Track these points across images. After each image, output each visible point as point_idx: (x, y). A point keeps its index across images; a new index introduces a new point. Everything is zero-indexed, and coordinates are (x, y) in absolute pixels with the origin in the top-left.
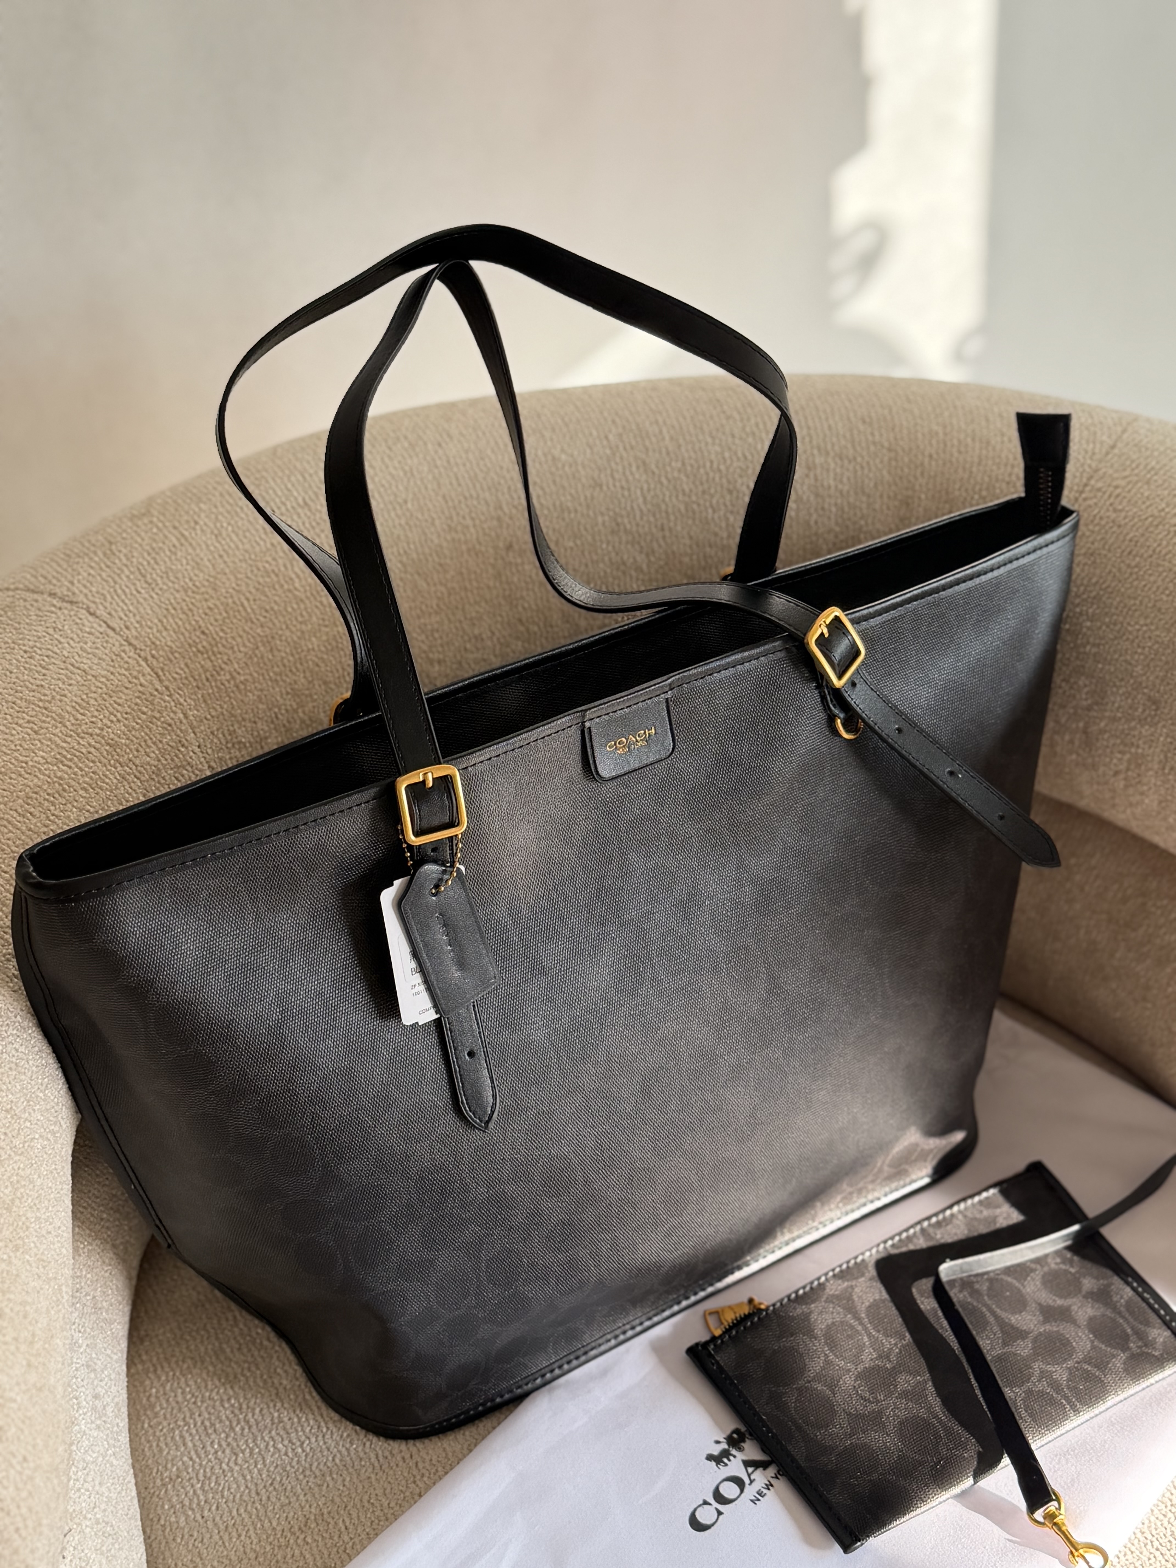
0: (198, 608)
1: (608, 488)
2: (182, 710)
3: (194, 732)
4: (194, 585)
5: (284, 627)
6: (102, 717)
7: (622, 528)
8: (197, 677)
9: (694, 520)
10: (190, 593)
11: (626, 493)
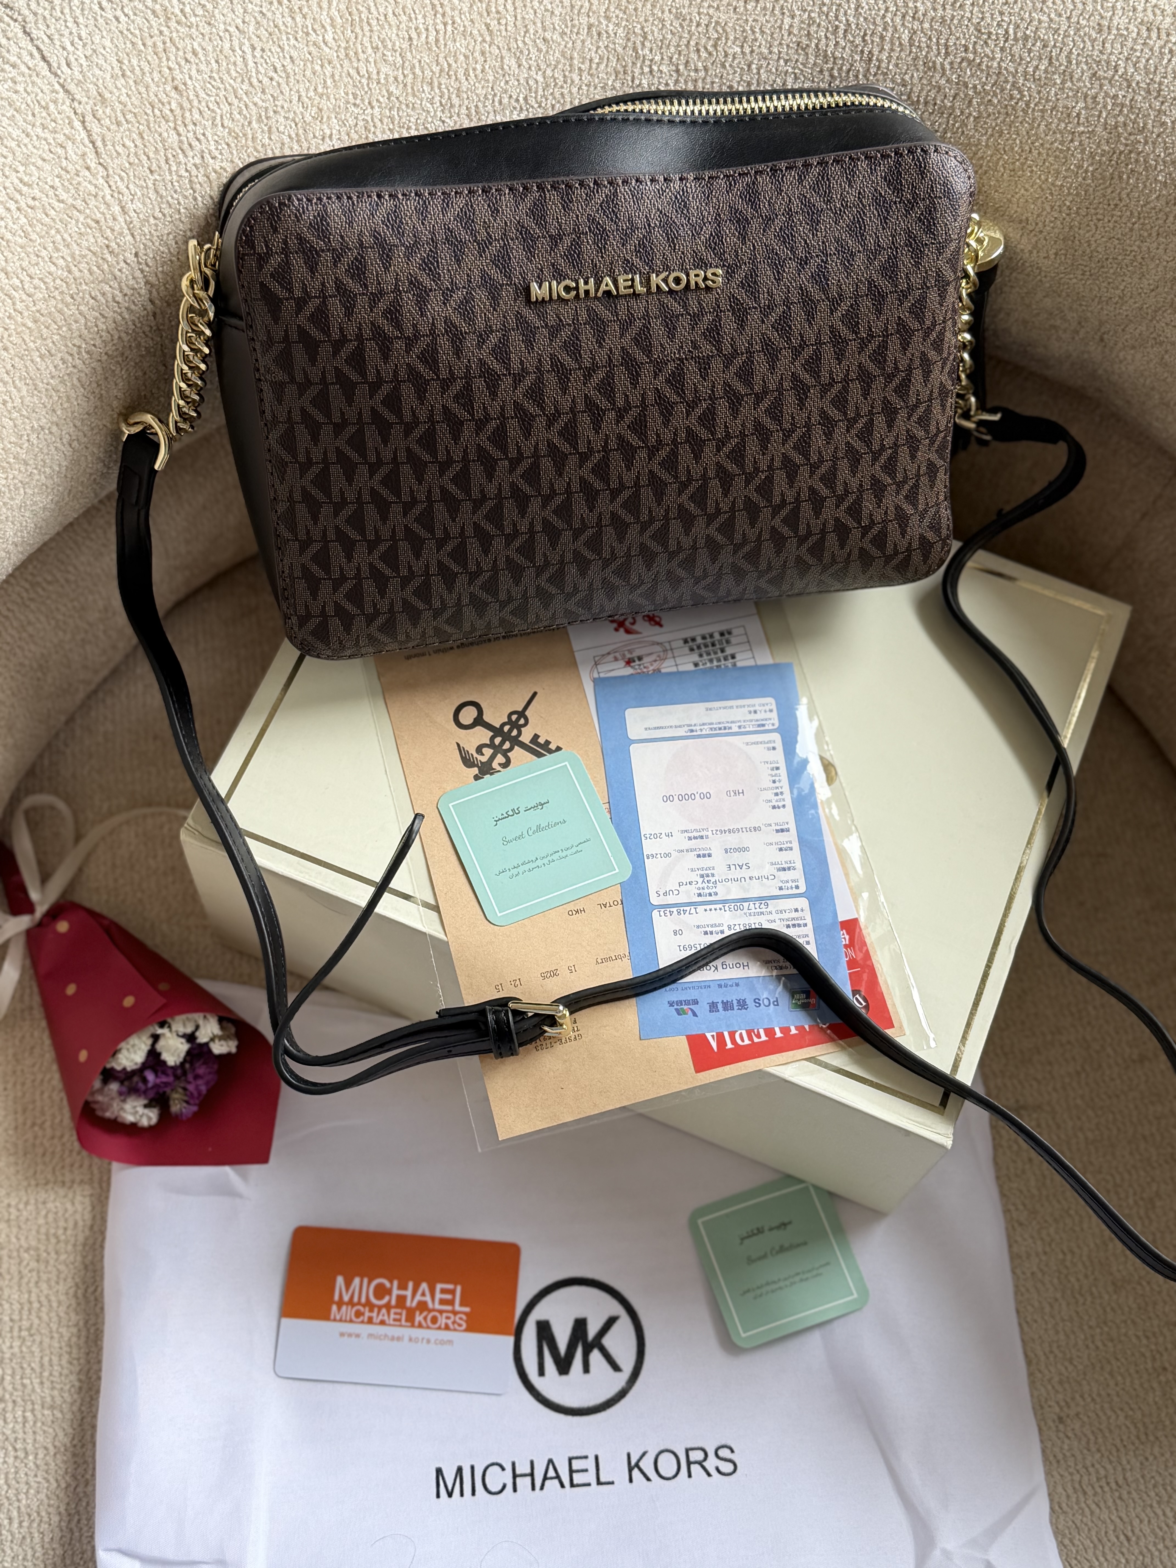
0: (178, 49)
2: (120, 201)
3: (133, 235)
5: (295, 98)
8: (151, 155)
10: (173, 24)
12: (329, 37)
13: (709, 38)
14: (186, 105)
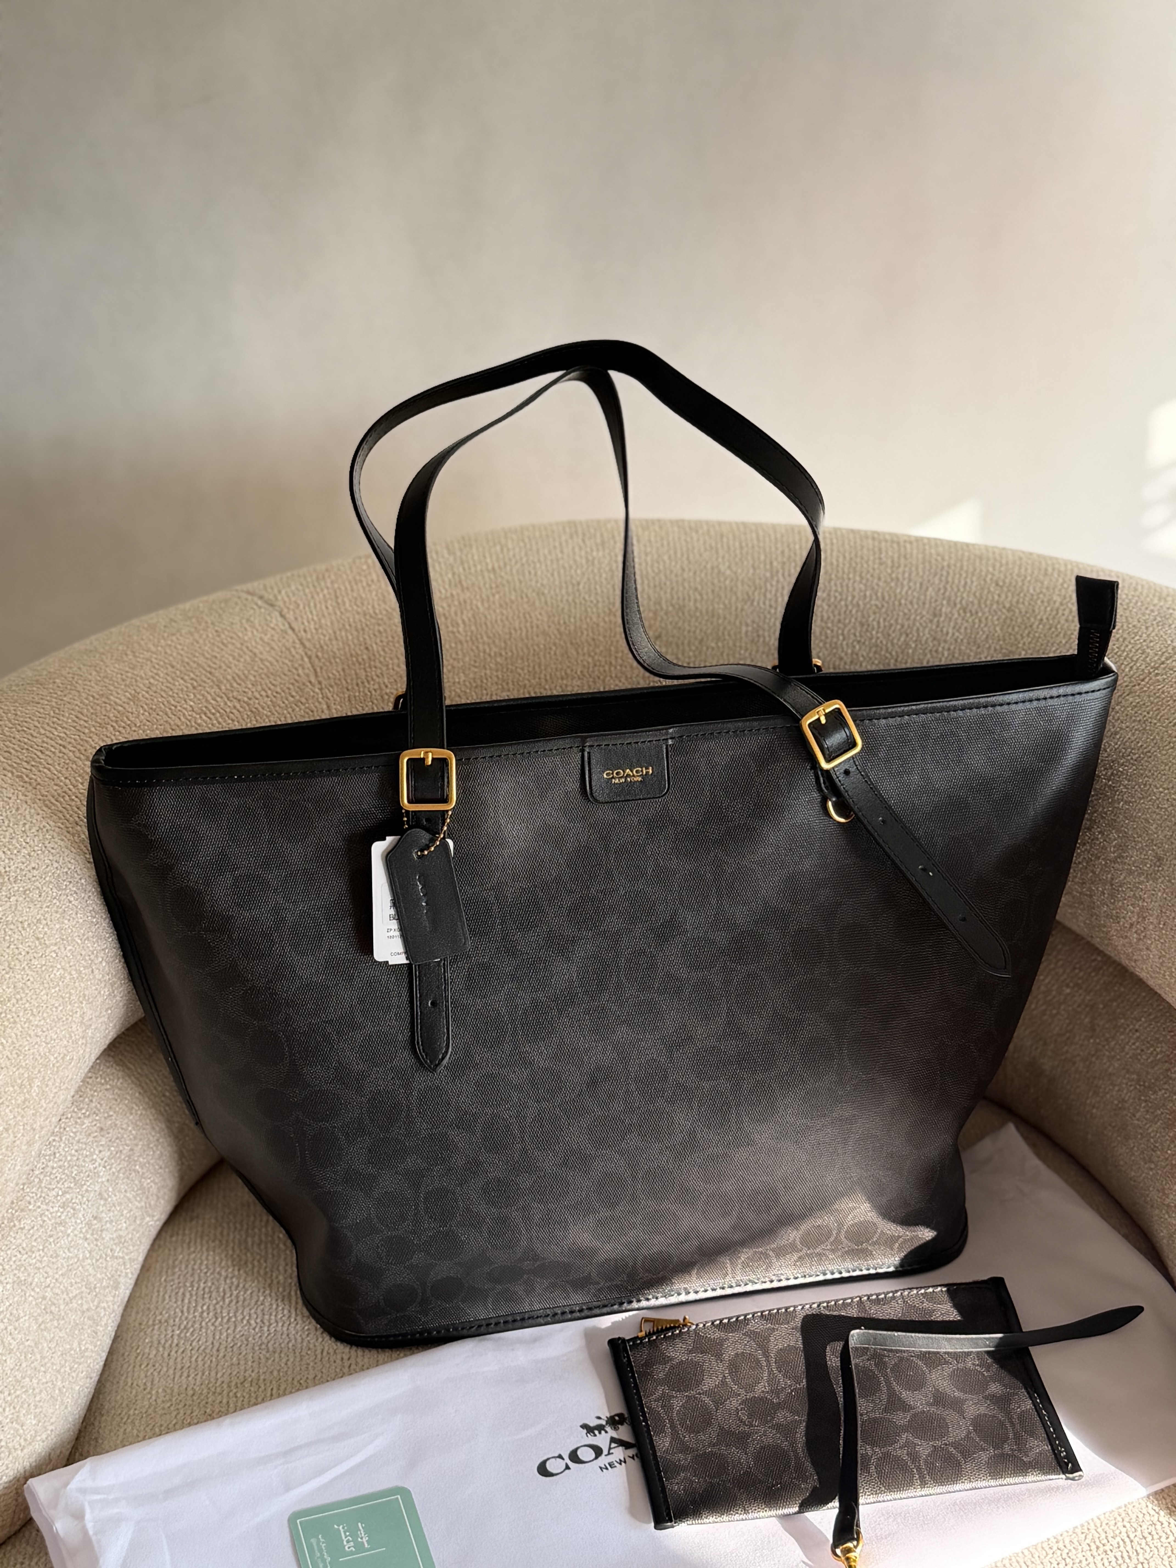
1: (758, 603)
4: (375, 612)
6: (254, 690)
7: (761, 640)
8: (349, 681)
9: (825, 643)
10: (368, 617)
11: (773, 611)
12: (461, 629)
13: (696, 638)
14: (373, 658)
